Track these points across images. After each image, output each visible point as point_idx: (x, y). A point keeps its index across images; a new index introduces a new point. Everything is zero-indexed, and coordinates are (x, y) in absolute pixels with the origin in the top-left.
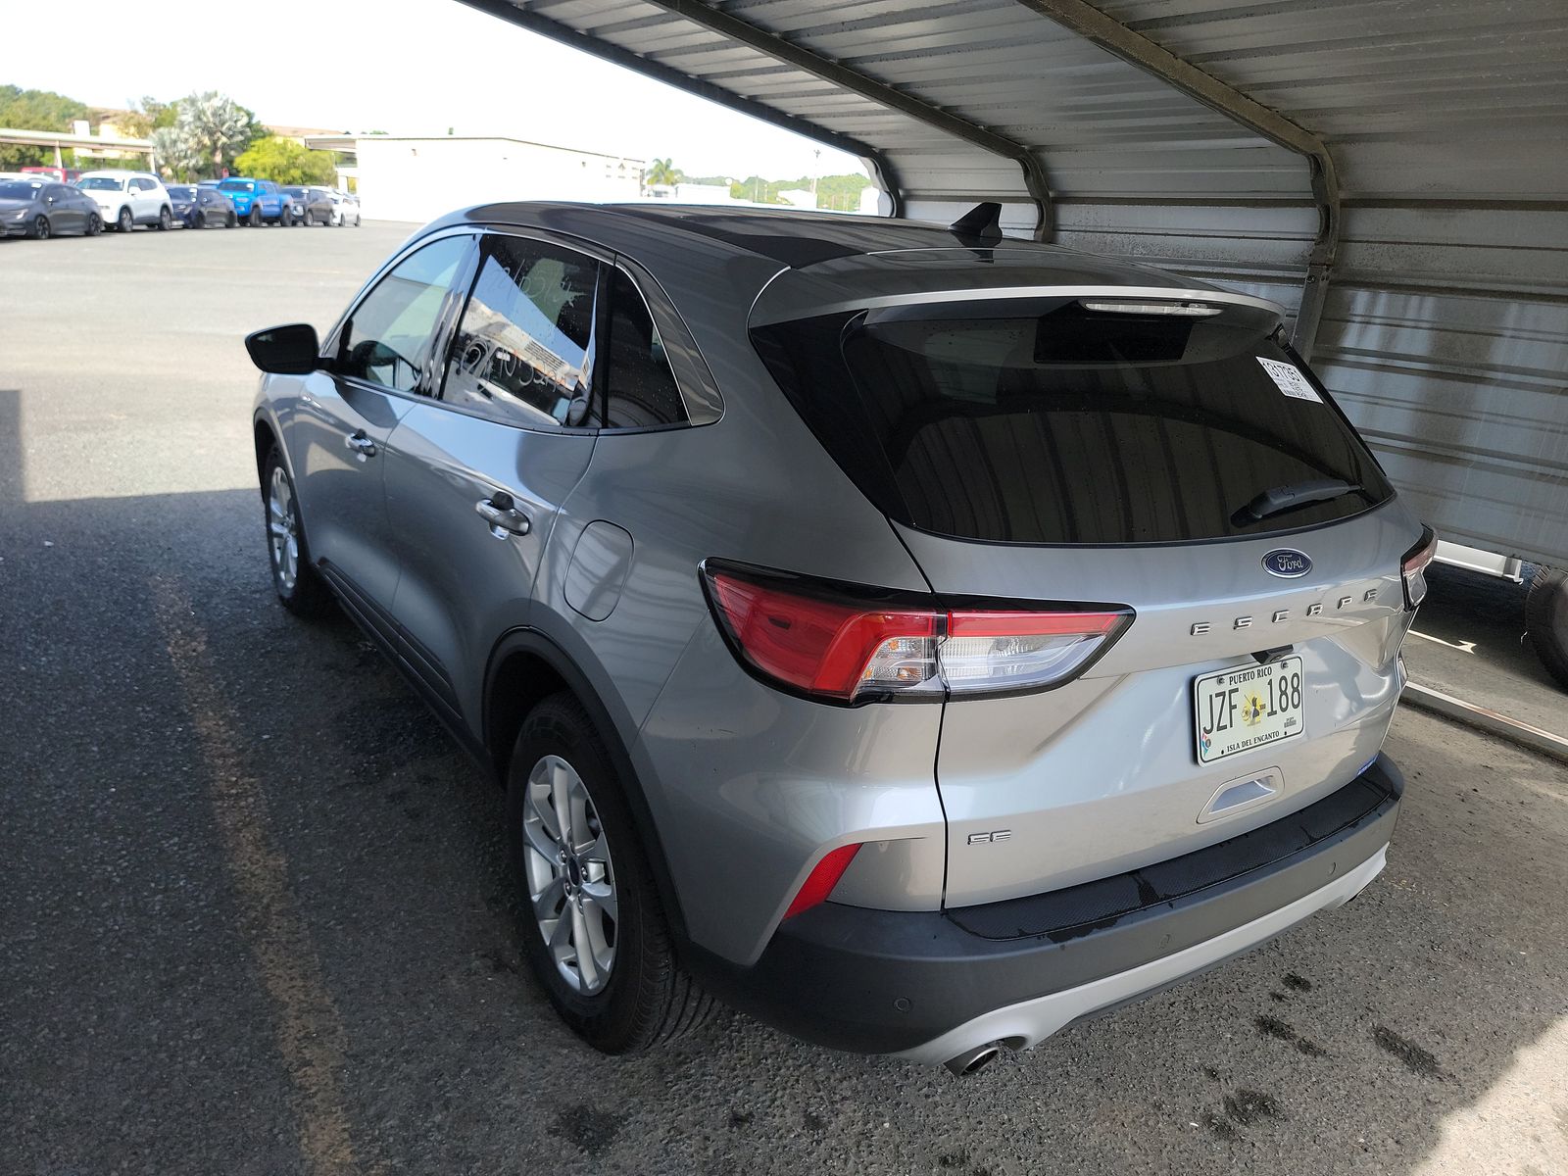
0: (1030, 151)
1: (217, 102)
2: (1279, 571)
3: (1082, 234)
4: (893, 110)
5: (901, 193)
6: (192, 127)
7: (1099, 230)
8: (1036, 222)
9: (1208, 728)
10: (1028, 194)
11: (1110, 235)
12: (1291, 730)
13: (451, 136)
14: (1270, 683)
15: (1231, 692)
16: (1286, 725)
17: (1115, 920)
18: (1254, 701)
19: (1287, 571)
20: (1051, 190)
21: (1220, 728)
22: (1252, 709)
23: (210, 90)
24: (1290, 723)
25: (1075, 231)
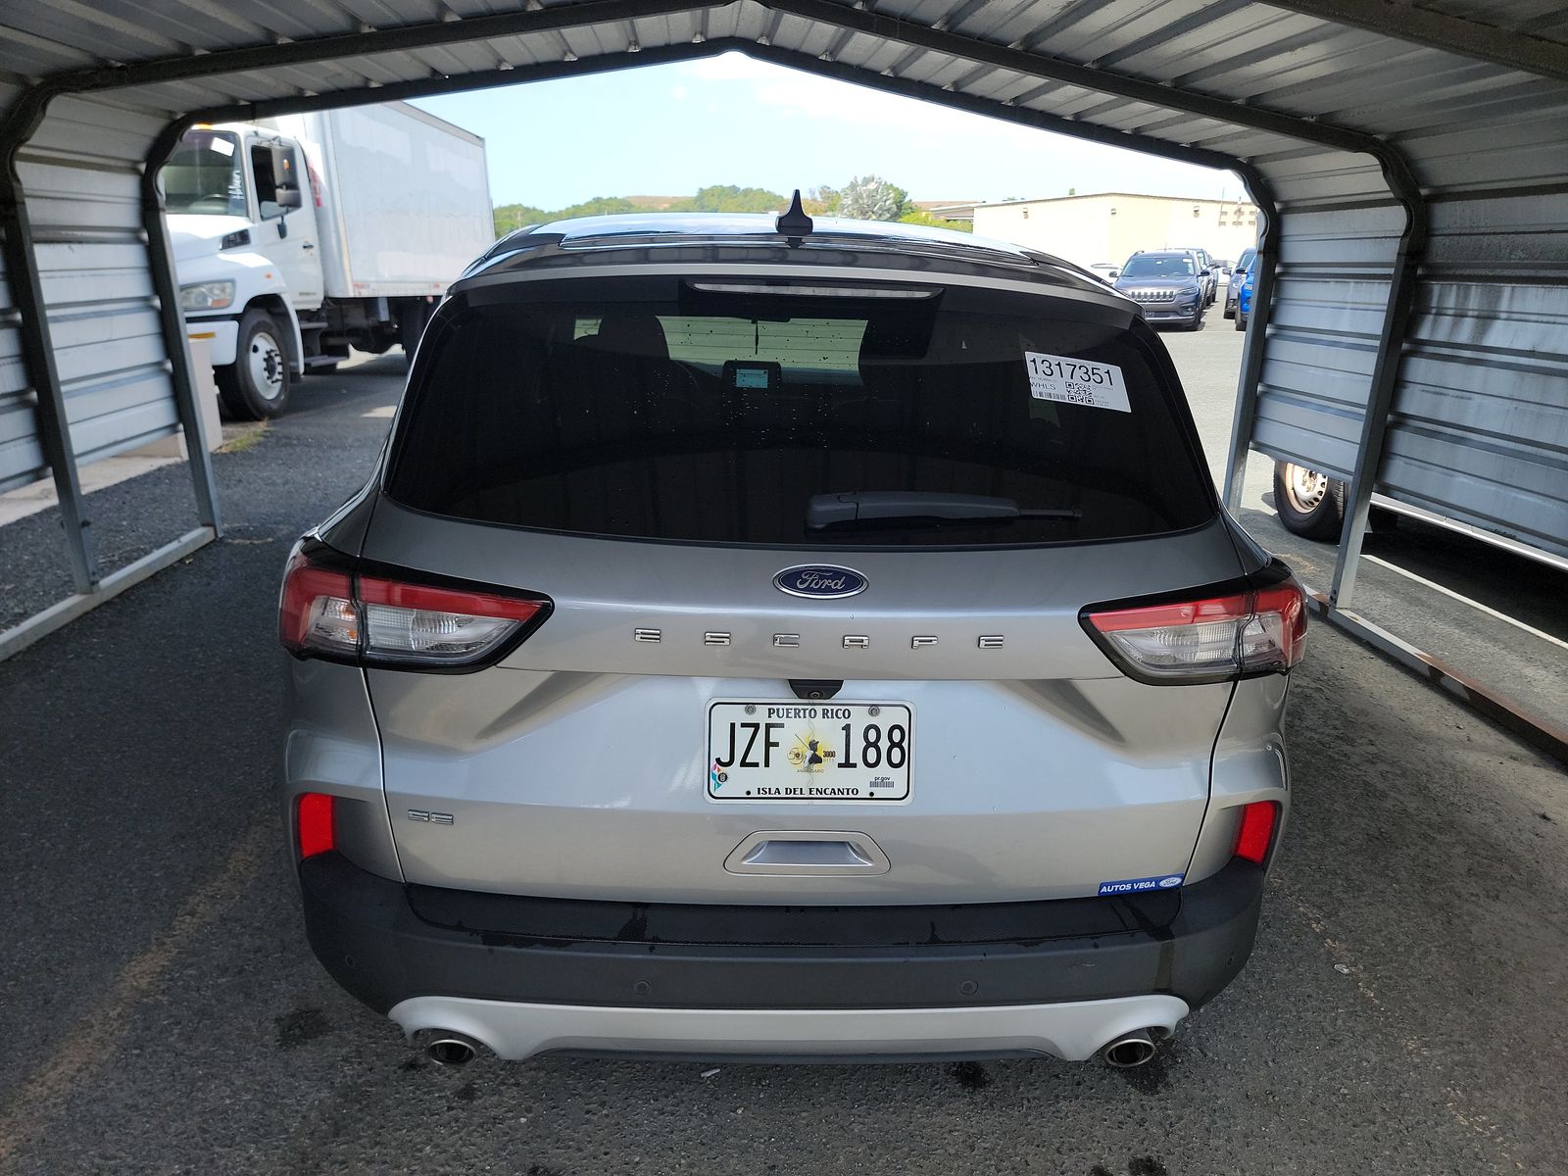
0: (1387, 142)
1: (872, 186)
2: (796, 588)
3: (1456, 238)
4: (1191, 115)
5: (1277, 206)
6: (850, 209)
7: (1475, 231)
8: (1404, 228)
9: (726, 759)
10: (1391, 195)
11: (1486, 237)
12: (879, 792)
13: (1072, 196)
14: (847, 728)
15: (768, 726)
16: (872, 784)
17: (570, 943)
18: (813, 745)
19: (808, 590)
20: (1424, 185)
21: (744, 764)
22: (809, 753)
23: (868, 175)
24: (884, 782)
25: (1450, 235)
